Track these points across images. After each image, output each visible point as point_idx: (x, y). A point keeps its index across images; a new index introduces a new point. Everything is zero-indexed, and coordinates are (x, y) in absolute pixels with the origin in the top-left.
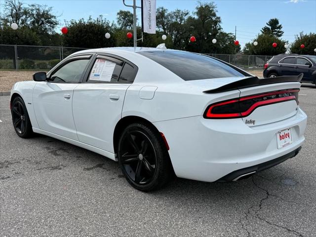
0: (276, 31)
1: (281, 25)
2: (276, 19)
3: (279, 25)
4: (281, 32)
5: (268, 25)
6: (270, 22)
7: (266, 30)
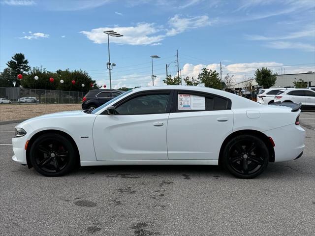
0: (22, 66)
1: (26, 60)
2: (21, 54)
3: (25, 60)
4: (27, 67)
5: (14, 59)
6: (15, 56)
7: (11, 64)
